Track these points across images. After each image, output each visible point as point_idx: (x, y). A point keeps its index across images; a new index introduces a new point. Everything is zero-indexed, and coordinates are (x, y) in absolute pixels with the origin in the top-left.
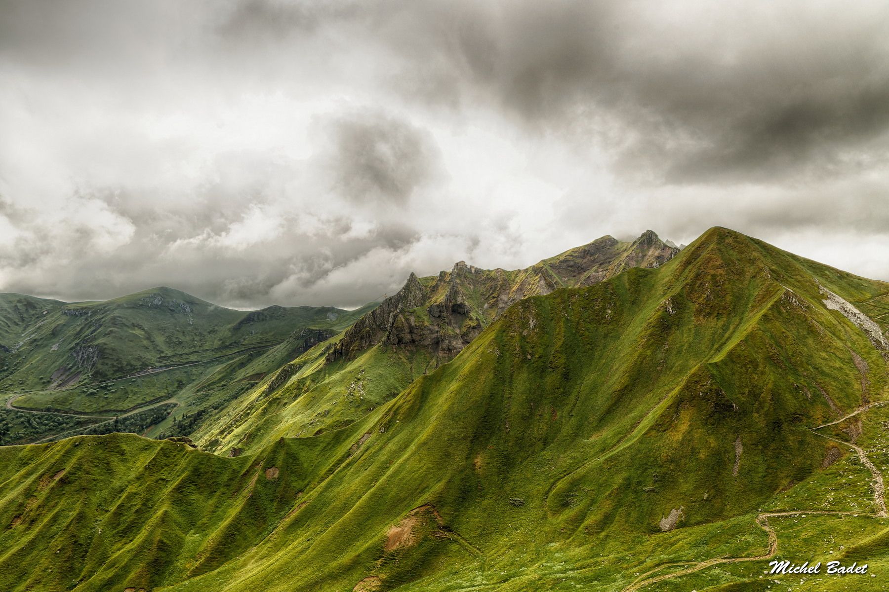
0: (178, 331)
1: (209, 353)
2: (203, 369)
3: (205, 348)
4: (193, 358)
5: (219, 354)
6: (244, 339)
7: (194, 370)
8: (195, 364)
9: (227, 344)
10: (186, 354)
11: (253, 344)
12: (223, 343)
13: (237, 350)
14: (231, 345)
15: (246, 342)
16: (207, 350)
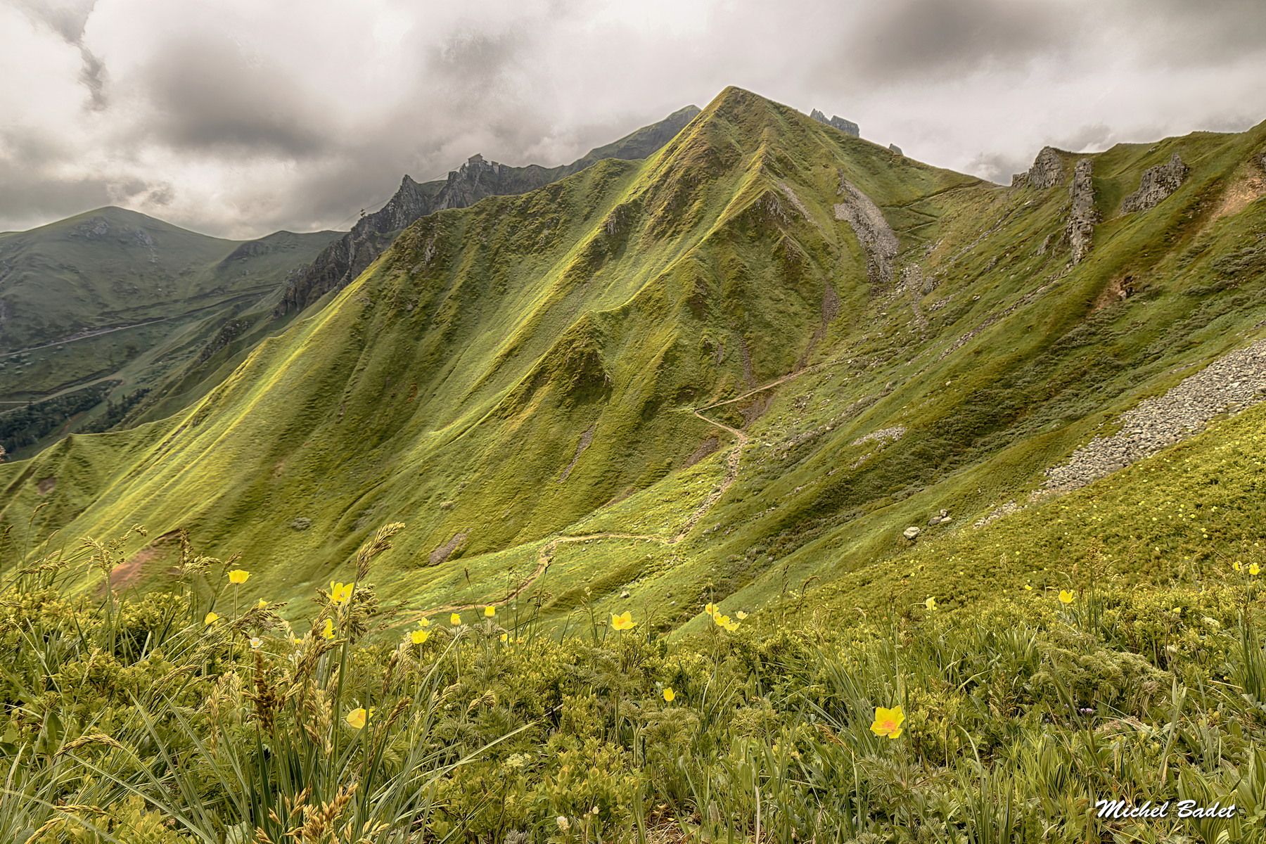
0: (133, 273)
1: (178, 306)
2: (168, 328)
3: (174, 298)
4: (154, 313)
5: (195, 306)
6: (233, 283)
7: (154, 331)
8: (157, 321)
9: (208, 291)
10: (144, 307)
11: (244, 290)
12: (202, 289)
13: (222, 299)
14: (213, 292)
15: (235, 288)
16: (176, 301)
